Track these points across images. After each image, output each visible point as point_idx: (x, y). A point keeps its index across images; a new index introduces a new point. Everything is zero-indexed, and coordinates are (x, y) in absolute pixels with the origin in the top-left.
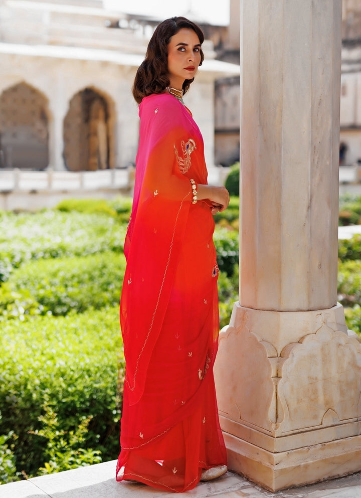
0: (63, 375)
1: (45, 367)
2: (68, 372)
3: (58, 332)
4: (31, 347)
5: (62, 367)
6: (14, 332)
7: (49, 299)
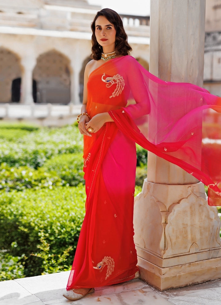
0: (73, 221)
1: (64, 216)
2: (77, 219)
3: (71, 196)
4: (55, 204)
5: (73, 216)
6: (44, 196)
7: (68, 177)
